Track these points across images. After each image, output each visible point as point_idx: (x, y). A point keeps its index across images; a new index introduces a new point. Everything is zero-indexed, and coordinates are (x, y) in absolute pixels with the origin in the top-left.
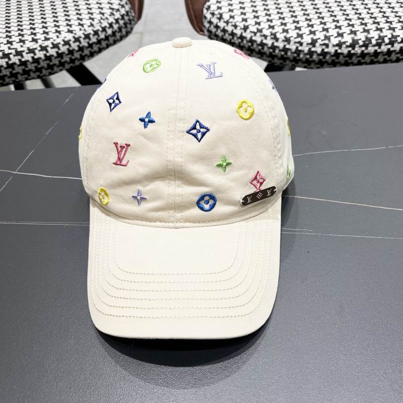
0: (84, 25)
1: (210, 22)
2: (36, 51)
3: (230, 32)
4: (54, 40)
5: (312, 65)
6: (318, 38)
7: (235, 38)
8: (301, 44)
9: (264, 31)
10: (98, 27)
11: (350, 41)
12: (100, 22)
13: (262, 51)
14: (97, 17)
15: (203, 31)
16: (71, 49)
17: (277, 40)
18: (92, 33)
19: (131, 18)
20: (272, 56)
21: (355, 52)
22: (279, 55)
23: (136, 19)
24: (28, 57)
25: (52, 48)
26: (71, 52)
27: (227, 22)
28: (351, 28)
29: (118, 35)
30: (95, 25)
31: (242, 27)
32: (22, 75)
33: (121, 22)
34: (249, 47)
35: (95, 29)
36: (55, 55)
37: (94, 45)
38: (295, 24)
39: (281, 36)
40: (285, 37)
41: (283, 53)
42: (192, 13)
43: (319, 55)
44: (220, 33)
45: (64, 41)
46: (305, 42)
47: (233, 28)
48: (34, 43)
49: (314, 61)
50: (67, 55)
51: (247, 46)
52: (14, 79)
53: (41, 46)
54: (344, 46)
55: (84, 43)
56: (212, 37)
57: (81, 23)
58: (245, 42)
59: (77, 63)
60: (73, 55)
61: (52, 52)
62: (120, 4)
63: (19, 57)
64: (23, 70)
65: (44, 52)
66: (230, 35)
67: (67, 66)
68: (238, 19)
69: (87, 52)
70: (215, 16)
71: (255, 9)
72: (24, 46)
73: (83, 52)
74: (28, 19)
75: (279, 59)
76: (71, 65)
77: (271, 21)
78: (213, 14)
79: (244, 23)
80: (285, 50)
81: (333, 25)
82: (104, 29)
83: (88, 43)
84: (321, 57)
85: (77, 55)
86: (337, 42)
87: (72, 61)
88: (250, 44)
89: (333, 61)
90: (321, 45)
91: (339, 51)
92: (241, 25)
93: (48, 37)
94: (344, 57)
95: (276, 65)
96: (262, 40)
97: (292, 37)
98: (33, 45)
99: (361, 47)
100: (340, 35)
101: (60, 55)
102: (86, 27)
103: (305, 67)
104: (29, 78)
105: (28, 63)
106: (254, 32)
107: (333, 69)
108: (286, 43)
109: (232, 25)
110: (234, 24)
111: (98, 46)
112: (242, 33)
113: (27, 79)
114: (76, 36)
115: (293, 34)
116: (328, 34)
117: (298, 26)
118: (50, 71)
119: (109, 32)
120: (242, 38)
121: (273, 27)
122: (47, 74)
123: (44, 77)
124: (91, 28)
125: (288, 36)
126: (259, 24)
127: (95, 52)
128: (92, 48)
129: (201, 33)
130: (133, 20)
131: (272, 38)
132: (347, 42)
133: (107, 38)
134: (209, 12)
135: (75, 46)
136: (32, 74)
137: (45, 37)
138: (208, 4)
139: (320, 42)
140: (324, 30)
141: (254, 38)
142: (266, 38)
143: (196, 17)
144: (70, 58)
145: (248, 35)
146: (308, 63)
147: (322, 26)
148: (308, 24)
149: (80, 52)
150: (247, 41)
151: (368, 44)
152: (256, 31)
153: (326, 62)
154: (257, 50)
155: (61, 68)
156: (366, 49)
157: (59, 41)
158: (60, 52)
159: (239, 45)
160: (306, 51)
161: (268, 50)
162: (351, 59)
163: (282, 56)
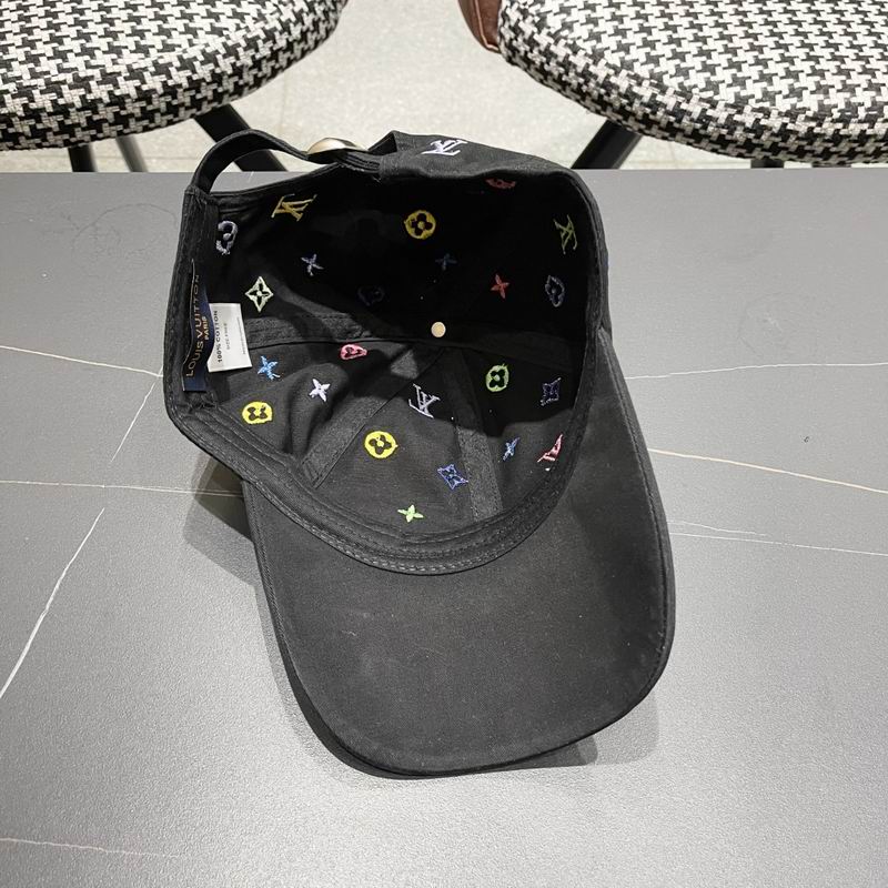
0: (245, 17)
1: (516, 30)
2: (146, 75)
3: (561, 59)
4: (185, 51)
5: (729, 149)
6: (749, 94)
7: (572, 74)
8: (714, 105)
9: (636, 65)
10: (273, 23)
11: (814, 109)
12: (279, 10)
13: (628, 108)
15: (496, 44)
16: (218, 71)
17: (664, 90)
18: (263, 36)
21: (823, 132)
22: (664, 123)
24: (127, 88)
25: (178, 69)
26: (217, 78)
27: (556, 37)
28: (817, 78)
29: (311, 37)
30: (268, 17)
31: (590, 53)
33: (319, 9)
34: (601, 96)
35: (267, 27)
36: (185, 84)
37: (264, 62)
38: (704, 58)
39: (672, 83)
40: (681, 85)
41: (672, 119)
42: (477, 3)
43: (747, 130)
44: (536, 57)
46: (722, 100)
47: (569, 51)
48: (142, 55)
49: (735, 142)
50: (208, 84)
51: (595, 93)
53: (155, 64)
54: (802, 117)
55: (245, 59)
56: (517, 60)
58: (592, 85)
59: (225, 102)
60: (220, 84)
61: (180, 78)
63: (110, 87)
64: (116, 114)
65: (163, 78)
66: (559, 64)
67: (206, 108)
68: (581, 31)
69: (248, 78)
70: (530, 19)
71: (618, 13)
72: (119, 61)
73: (241, 78)
76: (215, 104)
77: (652, 45)
79: (594, 42)
80: (678, 113)
81: (781, 69)
83: (253, 57)
84: (751, 135)
86: (789, 108)
87: (218, 96)
88: (603, 91)
89: (775, 144)
90: (754, 110)
91: (790, 127)
92: (588, 46)
93: (169, 42)
94: (798, 139)
96: (630, 87)
97: (695, 86)
98: (138, 61)
99: (834, 121)
100: (796, 93)
101: (195, 85)
102: (249, 21)
105: (127, 100)
106: (614, 67)
108: (681, 99)
109: (567, 45)
110: (571, 42)
111: (272, 63)
112: (587, 66)
114: (230, 43)
115: (697, 79)
116: (770, 89)
117: (709, 62)
118: (170, 117)
119: (296, 32)
120: (586, 75)
121: (655, 60)
122: (165, 123)
124: (261, 24)
125: (687, 83)
126: (626, 49)
127: (264, 76)
128: (260, 70)
131: (651, 84)
132: (809, 109)
133: (290, 46)
134: (515, 5)
135: (225, 65)
136: (133, 124)
137: (164, 43)
139: (752, 101)
140: (763, 77)
141: (613, 80)
142: (640, 84)
143: (483, 13)
144: (215, 91)
145: (600, 71)
146: (721, 144)
147: (760, 67)
148: (730, 61)
149: (236, 79)
150: (597, 84)
151: (851, 117)
152: (619, 65)
154: (617, 104)
155: (194, 111)
156: (844, 127)
157: (194, 52)
158: (195, 77)
159: (578, 90)
160: (722, 121)
161: (643, 108)
162: (811, 144)
163: (670, 123)
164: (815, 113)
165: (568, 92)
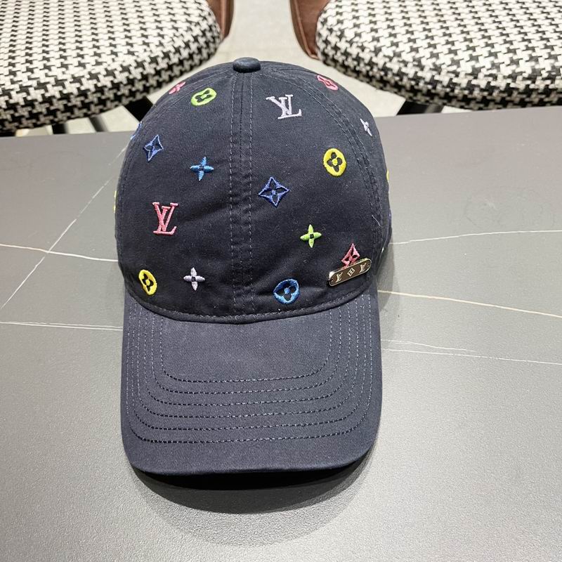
0: (150, 45)
1: (326, 42)
2: (84, 80)
3: (354, 56)
4: (109, 65)
5: (472, 105)
6: (482, 66)
7: (362, 65)
8: (457, 75)
9: (403, 54)
10: (169, 48)
11: (529, 72)
12: (173, 40)
13: (400, 83)
14: (168, 32)
15: (316, 54)
16: (131, 77)
17: (422, 68)
18: (162, 55)
19: (216, 34)
20: (414, 90)
21: (536, 87)
22: (425, 90)
23: (221, 36)
24: (71, 88)
25: (105, 76)
26: (131, 82)
27: (351, 42)
28: (530, 52)
29: (197, 58)
30: (165, 44)
31: (373, 49)
32: (63, 112)
33: (202, 40)
34: (382, 77)
35: (165, 51)
36: (109, 85)
37: (163, 72)
38: (449, 46)
39: (428, 63)
40: (434, 64)
41: (430, 87)
42: (301, 28)
43: (482, 90)
44: (340, 57)
45: (122, 66)
46: (462, 71)
47: (359, 50)
48: (81, 68)
49: (474, 99)
50: (125, 85)
51: (378, 76)
52: (51, 118)
53: (90, 73)
54: (520, 78)
55: (150, 69)
56: (329, 62)
57: (147, 41)
58: (375, 70)
59: (139, 97)
60: (133, 85)
61: (106, 81)
62: (200, 16)
63: (60, 88)
64: (65, 105)
65: (95, 81)
66: (354, 59)
67: (125, 101)
68: (367, 37)
69: (152, 81)
70: (334, 34)
71: (392, 24)
72: (67, 72)
73: (147, 81)
74: (73, 35)
75: (423, 95)
76: (131, 99)
77: (414, 41)
78: (331, 30)
79: (375, 43)
80: (434, 82)
81: (504, 48)
82: (177, 51)
83: (155, 69)
84: (486, 93)
85: (139, 86)
86: (510, 73)
87: (132, 94)
88: (382, 73)
89: (503, 99)
90: (486, 76)
91: (512, 85)
92: (371, 46)
93: (100, 60)
94: (519, 93)
95: (419, 103)
96: (400, 68)
97: (443, 64)
98: (79, 72)
99: (544, 79)
100: (515, 62)
101: (116, 86)
102: (152, 47)
103: (462, 107)
104: (73, 116)
105: (72, 96)
106: (389, 57)
107: (503, 111)
108: (434, 73)
109: (358, 47)
110: (360, 45)
111: (169, 73)
112: (371, 58)
113: (69, 118)
114: (139, 60)
115: (445, 59)
116: (496, 61)
117: (453, 48)
118: (101, 107)
119: (185, 53)
120: (371, 64)
121: (416, 50)
122: (97, 111)
123: (93, 116)
124: (161, 48)
125: (438, 63)
126: (396, 45)
127: (164, 81)
128: (160, 76)
129: (313, 56)
130: (219, 37)
131: (414, 65)
132: (525, 72)
133: (181, 62)
134: (325, 27)
135: (136, 73)
136: (77, 112)
137: (96, 61)
138: (324, 16)
139: (484, 71)
140: (491, 54)
141: (388, 65)
142: (406, 66)
143: (306, 35)
144: (130, 90)
145: (380, 60)
146: (466, 102)
147: (489, 48)
148: (468, 46)
149: (144, 82)
150: (379, 69)
151: (555, 76)
152: (392, 55)
153: (493, 100)
154: (393, 81)
155: (116, 103)
156: (552, 83)
157: (115, 66)
158: (116, 81)
159: (367, 75)
160: (464, 85)
161: (409, 82)
162: (529, 96)
163: (429, 91)
164: (529, 75)
165: (361, 77)
